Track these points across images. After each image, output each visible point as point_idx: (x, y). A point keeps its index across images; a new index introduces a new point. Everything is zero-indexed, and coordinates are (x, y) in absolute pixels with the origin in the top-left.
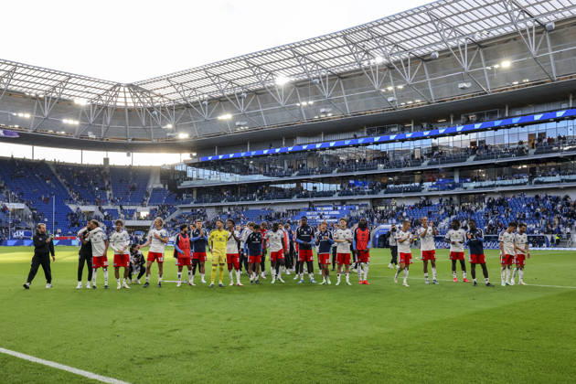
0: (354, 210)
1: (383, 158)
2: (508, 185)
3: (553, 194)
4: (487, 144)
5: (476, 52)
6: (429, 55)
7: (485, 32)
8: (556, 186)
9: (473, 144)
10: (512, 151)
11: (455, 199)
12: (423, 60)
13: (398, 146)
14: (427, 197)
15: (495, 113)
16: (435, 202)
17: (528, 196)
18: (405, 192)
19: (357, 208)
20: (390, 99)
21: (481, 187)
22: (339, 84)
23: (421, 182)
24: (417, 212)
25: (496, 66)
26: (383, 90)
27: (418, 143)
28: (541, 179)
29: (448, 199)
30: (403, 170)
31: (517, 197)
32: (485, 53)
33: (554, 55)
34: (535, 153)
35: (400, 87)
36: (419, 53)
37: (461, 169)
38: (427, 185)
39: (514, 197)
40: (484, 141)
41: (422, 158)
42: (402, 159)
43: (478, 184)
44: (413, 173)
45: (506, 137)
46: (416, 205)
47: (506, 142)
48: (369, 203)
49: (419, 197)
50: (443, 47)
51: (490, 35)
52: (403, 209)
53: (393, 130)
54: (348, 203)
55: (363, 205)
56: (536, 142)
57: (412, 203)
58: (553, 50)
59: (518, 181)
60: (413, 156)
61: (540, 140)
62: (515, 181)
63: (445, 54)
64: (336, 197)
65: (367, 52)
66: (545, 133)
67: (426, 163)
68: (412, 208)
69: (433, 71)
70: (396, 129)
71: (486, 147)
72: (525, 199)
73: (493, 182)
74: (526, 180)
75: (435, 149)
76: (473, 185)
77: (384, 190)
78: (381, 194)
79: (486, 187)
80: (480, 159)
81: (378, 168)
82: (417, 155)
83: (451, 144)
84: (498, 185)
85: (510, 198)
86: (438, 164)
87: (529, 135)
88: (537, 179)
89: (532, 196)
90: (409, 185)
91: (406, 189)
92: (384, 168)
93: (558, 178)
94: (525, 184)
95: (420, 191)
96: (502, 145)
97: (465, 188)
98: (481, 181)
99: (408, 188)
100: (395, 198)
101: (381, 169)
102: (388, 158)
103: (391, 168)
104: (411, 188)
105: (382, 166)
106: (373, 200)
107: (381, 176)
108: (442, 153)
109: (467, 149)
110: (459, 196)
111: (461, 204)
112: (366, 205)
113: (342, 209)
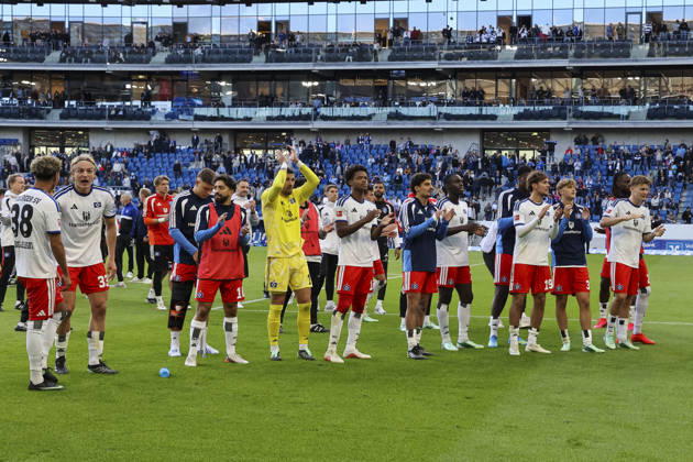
1: (57, 37)
3: (419, 141)
4: (293, 29)
8: (427, 125)
9: (264, 26)
10: (346, 48)
11: (226, 139)
13: (92, 13)
14: (163, 132)
16: (183, 144)
17: (375, 142)
18: (111, 118)
21: (281, 118)
23: (147, 98)
24: (141, 162)
27: (139, 11)
28: (404, 111)
29: (212, 139)
30: (110, 67)
31: (353, 142)
34: (391, 59)
37: (235, 77)
38: (164, 106)
39: (348, 143)
40: (287, 23)
41: (151, 45)
42: (106, 43)
43: (275, 112)
44: (127, 76)
45: (332, 19)
46: (139, 148)
47: (332, 29)
48: (20, 138)
49: (147, 131)
52: (109, 155)
55: (4, 142)
56: (389, 36)
57: (128, 144)
59: (356, 112)
60: (129, 38)
61: (397, 32)
62: (347, 111)
66: (405, 21)
67: (161, 57)
68: (131, 155)
71: (291, 37)
73: (307, 110)
74: (370, 110)
75: (180, 28)
76: (264, 112)
77: (60, 111)
78: (54, 120)
79: (293, 118)
80: (280, 59)
81: (48, 59)
82: (139, 40)
83: (216, 21)
84: (317, 116)
85: (338, 143)
86: (188, 61)
87: (377, 21)
88: (393, 109)
89: (384, 141)
90: (119, 103)
91: (113, 112)
92: (62, 60)
93: (431, 110)
94: (369, 118)
95: (146, 117)
96: (325, 36)
97: (248, 119)
98: (282, 105)
99: (117, 110)
100: (86, 130)
101: (52, 61)
102: (66, 38)
103: (78, 61)
104: (124, 111)
105: (56, 55)
106: (30, 133)
107: (51, 79)
108: (196, 38)
109: (251, 37)
110: (235, 133)
111: (238, 151)
112: (15, 143)
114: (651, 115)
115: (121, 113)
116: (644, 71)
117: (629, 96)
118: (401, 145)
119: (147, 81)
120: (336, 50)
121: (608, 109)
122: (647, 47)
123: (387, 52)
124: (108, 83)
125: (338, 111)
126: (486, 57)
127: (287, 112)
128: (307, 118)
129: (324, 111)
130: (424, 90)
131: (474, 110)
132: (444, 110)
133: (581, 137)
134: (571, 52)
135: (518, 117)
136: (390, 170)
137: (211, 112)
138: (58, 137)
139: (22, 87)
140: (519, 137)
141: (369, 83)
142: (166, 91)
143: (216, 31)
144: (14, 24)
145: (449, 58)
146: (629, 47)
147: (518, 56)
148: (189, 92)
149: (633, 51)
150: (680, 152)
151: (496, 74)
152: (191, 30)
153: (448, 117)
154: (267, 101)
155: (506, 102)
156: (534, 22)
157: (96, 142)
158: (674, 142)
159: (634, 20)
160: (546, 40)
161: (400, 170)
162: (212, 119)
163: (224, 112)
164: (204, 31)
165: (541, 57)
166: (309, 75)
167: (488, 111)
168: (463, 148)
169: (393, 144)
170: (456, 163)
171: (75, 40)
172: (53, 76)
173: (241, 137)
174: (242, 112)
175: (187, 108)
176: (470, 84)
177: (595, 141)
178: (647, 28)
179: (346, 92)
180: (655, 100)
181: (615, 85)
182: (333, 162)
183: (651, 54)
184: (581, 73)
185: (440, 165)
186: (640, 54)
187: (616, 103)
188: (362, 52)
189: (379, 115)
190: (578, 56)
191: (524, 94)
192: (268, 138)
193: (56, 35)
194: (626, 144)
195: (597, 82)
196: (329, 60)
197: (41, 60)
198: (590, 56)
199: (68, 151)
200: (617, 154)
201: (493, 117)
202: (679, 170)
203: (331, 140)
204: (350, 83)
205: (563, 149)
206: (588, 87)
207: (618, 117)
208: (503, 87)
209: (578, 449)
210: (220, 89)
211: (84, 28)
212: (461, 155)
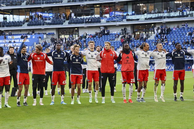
0: (42, 38)
2: (173, 17)
11: (129, 28)
14: (106, 27)
18: (86, 22)
23: (102, 14)
24: (97, 39)
31: (181, 27)
38: (107, 16)
43: (149, 16)
44: (93, 6)
46: (97, 34)
48: (55, 32)
49: (99, 27)
52: (85, 37)
54: (37, 32)
55: (49, 34)
57: (93, 32)
64: (25, 27)
68: (93, 37)
72: (188, 28)
74: (188, 12)
77: (68, 21)
78: (66, 25)
81: (63, 1)
90: (90, 17)
91: (87, 20)
92: (69, 2)
95: (100, 21)
97: (138, 20)
99: (89, 20)
100: (78, 28)
101: (65, 2)
104: (91, 20)
106: (58, 30)
107: (65, 9)
110: (133, 26)
112: (53, 34)
113: (31, 37)
115: (90, 20)
119: (100, 7)
127: (153, 16)
157: (81, 32)
172: (66, 8)
173: (136, 27)
174: (136, 17)
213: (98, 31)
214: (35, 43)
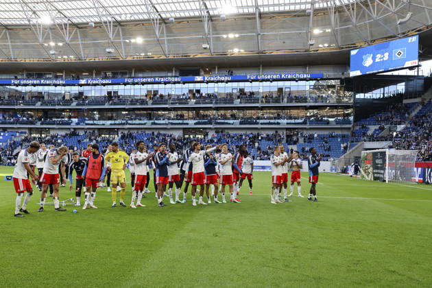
0: (15, 136)
2: (134, 124)
3: (162, 132)
4: (119, 94)
5: (117, 28)
6: (88, 23)
7: (129, 16)
8: (165, 126)
9: (109, 93)
10: (137, 101)
11: (96, 131)
12: (78, 27)
13: (52, 89)
14: (74, 129)
15: (126, 73)
16: (82, 133)
17: (147, 132)
18: (57, 124)
19: (18, 134)
20: (52, 52)
21: (115, 124)
22: (5, 33)
23: (70, 117)
24: (67, 139)
25: (133, 41)
26: (46, 45)
27: (68, 88)
28: (156, 122)
29: (91, 131)
30: (57, 107)
31: (140, 132)
32: (123, 30)
33: (168, 40)
34: (153, 104)
35: (60, 44)
36: (75, 21)
37: (100, 110)
38: (75, 120)
39: (138, 132)
40: (117, 92)
41: (71, 100)
42: (56, 99)
43: (113, 122)
44: (63, 110)
45: (132, 91)
46: (67, 134)
47: (132, 94)
48: (27, 131)
49: (69, 129)
50: (97, 20)
51: (132, 18)
52: (56, 137)
53: (48, 76)
54: (9, 130)
55: (22, 133)
56: (152, 96)
57: (63, 133)
58: (167, 36)
59: (141, 122)
60: (64, 97)
61: (155, 95)
62: (137, 122)
63: (98, 25)
65: (34, 13)
66: (157, 91)
67: (74, 104)
68: (64, 137)
69: (84, 36)
70: (51, 76)
71: (119, 97)
73: (124, 122)
74: (145, 121)
75: (81, 94)
76: (109, 122)
77: (40, 122)
78: (38, 125)
79: (119, 124)
80: (115, 104)
81: (37, 104)
82: (67, 98)
83: (93, 92)
84: (127, 124)
85: (134, 133)
86: (84, 105)
87: (148, 91)
88: (153, 121)
89: (150, 132)
90: (60, 119)
91: (58, 122)
92: (41, 105)
93: (166, 121)
94: (145, 124)
95: (69, 124)
96: (130, 96)
97: (104, 125)
98: (115, 120)
99: (60, 121)
100: (49, 128)
101: (38, 105)
102: (43, 97)
103: (47, 105)
104: (62, 122)
105: (39, 103)
106: (30, 129)
108: (86, 97)
109: (105, 97)
110: (99, 129)
111: (100, 135)
112: (25, 133)
113: (4, 135)
114: (241, 123)
116: (238, 108)
117: (233, 117)
118: (156, 133)
119: (69, 112)
120: (134, 101)
121: (226, 121)
122: (239, 100)
123: (151, 101)
124: (57, 112)
125: (134, 122)
126: (185, 104)
127: (117, 122)
128: (124, 124)
129: (129, 122)
130: (164, 114)
131: (181, 122)
132: (171, 121)
133: (217, 130)
134: (214, 102)
135: (196, 124)
136: (152, 142)
137: (91, 122)
138: (40, 131)
139: (28, 114)
140: (196, 131)
141: (145, 112)
142: (76, 115)
143: (93, 95)
144: (26, 93)
145: (172, 104)
146: (233, 100)
147: (196, 103)
148: (84, 115)
149: (235, 102)
150: (251, 136)
151: (188, 109)
152: (85, 94)
153: (172, 124)
154: (110, 118)
155: (191, 119)
156: (201, 92)
157: (52, 133)
158: (249, 132)
159: (235, 91)
160: (205, 97)
161: (155, 142)
162: (92, 124)
163: (95, 122)
164: (89, 95)
165: (203, 104)
166: (124, 109)
167: (185, 122)
168: (177, 134)
169: (153, 133)
170: (175, 140)
171: (46, 98)
172: (38, 110)
173: (101, 131)
174: (102, 122)
175: (83, 121)
176: (179, 113)
177: (222, 132)
178: (238, 94)
179: (137, 115)
180: (242, 118)
181: (229, 113)
182: (132, 139)
183: (241, 103)
184: (217, 109)
185: (169, 140)
186: (237, 103)
187: (229, 119)
188: (143, 102)
189: (148, 123)
190: (216, 103)
191: (198, 116)
192: (110, 131)
193: (40, 97)
194: (232, 133)
195: (222, 112)
196: (131, 104)
197: (34, 105)
198: (220, 103)
199: (43, 135)
200: (229, 136)
201: (187, 124)
202: (250, 142)
203: (131, 131)
204: (138, 112)
205: (211, 134)
206: (220, 114)
207: (230, 124)
208: (191, 113)
209: (217, 238)
210: (94, 114)
211: (49, 94)
212: (176, 137)
213: (68, 132)
214: (9, 141)
